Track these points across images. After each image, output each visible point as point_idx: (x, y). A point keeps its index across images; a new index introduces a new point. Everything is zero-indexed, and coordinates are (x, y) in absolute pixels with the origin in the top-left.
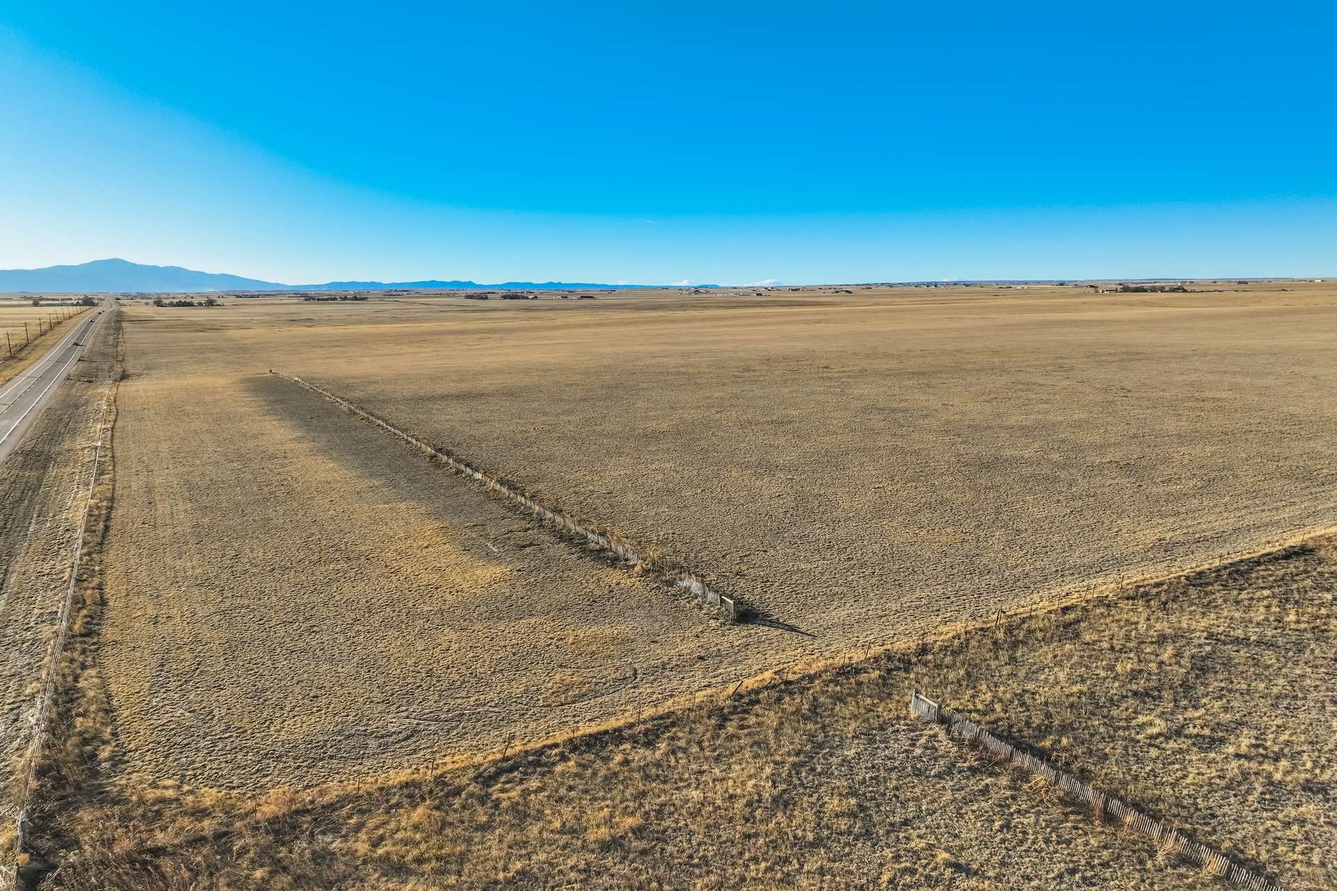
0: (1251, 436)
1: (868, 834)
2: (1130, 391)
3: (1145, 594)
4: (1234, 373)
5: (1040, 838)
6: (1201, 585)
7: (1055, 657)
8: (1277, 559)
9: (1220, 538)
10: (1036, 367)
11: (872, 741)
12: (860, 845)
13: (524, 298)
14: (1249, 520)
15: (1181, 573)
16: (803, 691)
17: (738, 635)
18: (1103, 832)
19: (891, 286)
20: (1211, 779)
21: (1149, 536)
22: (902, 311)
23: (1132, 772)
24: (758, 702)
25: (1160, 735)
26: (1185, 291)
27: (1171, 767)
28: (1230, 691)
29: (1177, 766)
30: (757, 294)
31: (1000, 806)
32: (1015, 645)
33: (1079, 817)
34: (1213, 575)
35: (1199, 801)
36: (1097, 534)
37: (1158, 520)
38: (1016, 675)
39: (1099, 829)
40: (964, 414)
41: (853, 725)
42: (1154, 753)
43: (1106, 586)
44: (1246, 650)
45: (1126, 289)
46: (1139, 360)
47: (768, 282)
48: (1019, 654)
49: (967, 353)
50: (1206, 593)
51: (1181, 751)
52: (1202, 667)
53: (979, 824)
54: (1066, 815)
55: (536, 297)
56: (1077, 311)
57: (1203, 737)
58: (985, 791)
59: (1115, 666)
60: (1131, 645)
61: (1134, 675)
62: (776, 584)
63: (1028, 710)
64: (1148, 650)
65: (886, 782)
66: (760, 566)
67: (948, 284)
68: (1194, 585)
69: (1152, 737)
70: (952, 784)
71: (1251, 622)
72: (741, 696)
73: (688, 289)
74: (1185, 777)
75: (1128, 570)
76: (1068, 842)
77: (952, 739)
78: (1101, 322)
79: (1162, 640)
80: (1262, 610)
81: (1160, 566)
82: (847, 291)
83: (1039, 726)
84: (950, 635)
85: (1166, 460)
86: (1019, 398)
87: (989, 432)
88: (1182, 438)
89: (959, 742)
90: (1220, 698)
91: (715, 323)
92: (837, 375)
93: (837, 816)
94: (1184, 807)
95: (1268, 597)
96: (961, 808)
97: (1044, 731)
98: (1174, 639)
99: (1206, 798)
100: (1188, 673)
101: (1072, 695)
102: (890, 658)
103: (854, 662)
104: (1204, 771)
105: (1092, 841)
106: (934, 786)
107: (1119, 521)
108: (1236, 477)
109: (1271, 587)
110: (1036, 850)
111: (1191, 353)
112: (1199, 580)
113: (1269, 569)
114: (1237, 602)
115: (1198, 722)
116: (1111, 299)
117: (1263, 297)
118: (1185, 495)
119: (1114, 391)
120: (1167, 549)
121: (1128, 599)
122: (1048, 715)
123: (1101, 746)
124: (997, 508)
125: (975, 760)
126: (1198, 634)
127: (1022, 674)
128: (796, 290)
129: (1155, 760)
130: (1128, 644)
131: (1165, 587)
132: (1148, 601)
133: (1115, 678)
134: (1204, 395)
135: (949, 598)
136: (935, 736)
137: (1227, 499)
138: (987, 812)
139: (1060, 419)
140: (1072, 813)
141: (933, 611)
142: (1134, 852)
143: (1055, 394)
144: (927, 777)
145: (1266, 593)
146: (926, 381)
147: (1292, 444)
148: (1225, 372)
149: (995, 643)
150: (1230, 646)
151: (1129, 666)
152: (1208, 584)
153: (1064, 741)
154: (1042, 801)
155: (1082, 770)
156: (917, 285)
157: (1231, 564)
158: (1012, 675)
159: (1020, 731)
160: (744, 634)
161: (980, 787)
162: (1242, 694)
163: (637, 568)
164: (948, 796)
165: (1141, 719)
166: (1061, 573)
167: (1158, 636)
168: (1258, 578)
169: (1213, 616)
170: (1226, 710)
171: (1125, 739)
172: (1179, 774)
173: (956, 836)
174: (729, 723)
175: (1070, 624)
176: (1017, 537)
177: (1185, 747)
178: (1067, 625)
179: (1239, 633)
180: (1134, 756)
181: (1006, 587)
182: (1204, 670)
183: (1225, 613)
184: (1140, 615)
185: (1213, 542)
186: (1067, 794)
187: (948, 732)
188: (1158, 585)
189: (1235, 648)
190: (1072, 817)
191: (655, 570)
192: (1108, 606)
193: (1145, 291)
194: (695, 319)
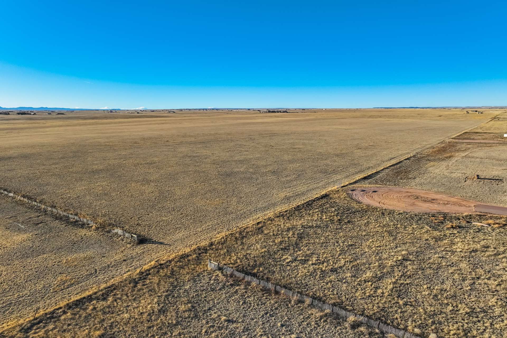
0: (309, 160)
1: (196, 316)
2: (273, 146)
3: (283, 215)
4: (303, 139)
5: (256, 304)
6: (298, 210)
7: (256, 240)
8: (319, 199)
9: (303, 194)
10: (243, 139)
11: (195, 281)
12: (193, 321)
13: (28, 114)
14: (311, 187)
15: (293, 207)
16: (167, 267)
17: (139, 249)
18: (275, 298)
19: (190, 110)
20: (305, 273)
21: (282, 195)
22: (194, 119)
23: (283, 276)
24: (150, 274)
25: (290, 261)
26: (287, 112)
27: (294, 272)
28: (309, 243)
29: (296, 271)
30: (137, 113)
31: (242, 296)
32: (243, 238)
33: (267, 295)
34: (302, 206)
35: (303, 281)
36: (266, 196)
37: (284, 190)
38: (244, 249)
39: (274, 297)
40: (219, 157)
41: (188, 276)
42: (289, 268)
43: (270, 213)
44: (313, 229)
45: (269, 112)
46: (275, 136)
47: (141, 108)
48: (244, 241)
49: (219, 135)
50: (300, 213)
51: (296, 266)
52: (301, 237)
53: (235, 304)
54: (263, 294)
55: (35, 114)
56: (255, 119)
57: (302, 260)
58: (236, 292)
59: (275, 240)
60: (279, 233)
61: (281, 243)
62: (154, 227)
63: (249, 260)
64: (285, 234)
65: (201, 295)
66: (147, 221)
67: (210, 109)
68: (297, 210)
69: (288, 263)
70: (225, 291)
71: (313, 220)
72: (143, 273)
73: (107, 110)
74: (298, 274)
75: (277, 207)
76: (264, 304)
77: (224, 275)
78: (263, 123)
79: (288, 230)
80: (316, 216)
81: (286, 205)
82: (173, 112)
83: (252, 265)
84: (220, 237)
85: (286, 169)
86: (238, 150)
87: (229, 163)
88: (290, 162)
89: (226, 276)
90: (306, 246)
91: (120, 124)
92: (172, 144)
93: (184, 312)
94: (298, 284)
95: (318, 211)
96: (228, 300)
97: (254, 267)
98: (292, 228)
99: (304, 279)
100: (297, 239)
101: (262, 253)
102: (199, 249)
103: (186, 253)
104: (303, 271)
105: (272, 302)
106: (219, 293)
107: (273, 191)
108: (306, 173)
109: (318, 208)
110: (254, 309)
111: (291, 133)
112: (298, 208)
113: (317, 203)
114: (309, 214)
115: (301, 255)
116: (264, 115)
117: (309, 114)
118: (292, 180)
119: (268, 146)
120: (288, 199)
121: (277, 217)
122: (255, 261)
123: (272, 269)
124: (233, 190)
125: (232, 281)
126: (299, 226)
127: (246, 248)
128: (153, 111)
129: (289, 270)
130: (278, 233)
131: (288, 212)
132: (283, 217)
133: (275, 245)
134: (295, 147)
135: (219, 224)
136: (218, 275)
137: (304, 181)
138: (237, 299)
139: (252, 157)
140: (265, 293)
141: (214, 230)
142: (285, 302)
143: (250, 148)
144: (216, 291)
145: (317, 210)
146: (205, 145)
147: (321, 162)
148: (301, 139)
149: (236, 238)
150: (308, 229)
151: (279, 240)
152: (301, 209)
153: (261, 269)
154: (255, 291)
155: (267, 278)
156: (200, 110)
157: (307, 202)
158: (243, 249)
159: (246, 268)
160: (142, 248)
162: (312, 244)
163: (94, 227)
164: (224, 296)
165: (284, 257)
166: (256, 211)
167: (287, 229)
168: (314, 206)
169: (303, 220)
170: (308, 250)
171: (280, 265)
172: (296, 273)
173: (228, 310)
174: (138, 284)
175: (260, 228)
176: (241, 200)
177: (297, 264)
178: (259, 229)
179: (310, 224)
180: (283, 270)
181: (238, 218)
182: (301, 238)
183: (306, 218)
184: (281, 222)
185: (301, 195)
186: (263, 287)
187: (222, 273)
188: (286, 211)
189: (310, 229)
190: (265, 295)
191: (102, 227)
192: (272, 220)
193: (275, 112)
194: (111, 123)
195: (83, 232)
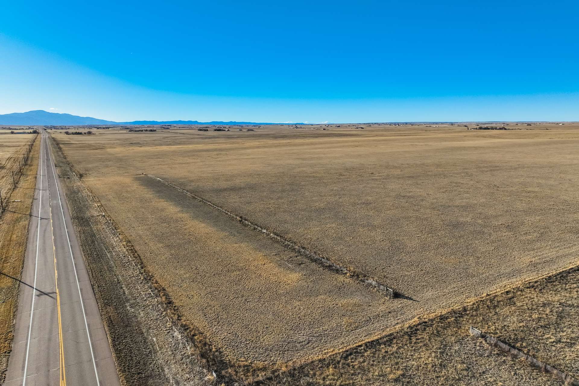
0: (552, 211)
1: (474, 376)
2: (498, 187)
3: (533, 287)
4: (538, 178)
5: (527, 378)
6: (551, 282)
7: (510, 312)
8: (575, 271)
9: (552, 261)
10: (457, 174)
11: (461, 344)
12: (473, 380)
13: (223, 130)
14: (561, 253)
15: (543, 277)
16: (431, 325)
17: (397, 303)
18: (546, 376)
19: (379, 124)
20: (574, 357)
21: (527, 259)
22: (390, 140)
23: (549, 355)
24: (418, 330)
25: (554, 342)
26: (505, 129)
27: (560, 353)
28: (572, 325)
29: (562, 353)
30: (324, 129)
31: (511, 367)
32: (495, 307)
33: (537, 371)
34: (555, 278)
35: (572, 365)
36: (507, 259)
37: (527, 253)
38: (499, 319)
39: (545, 375)
40: (436, 199)
41: (453, 338)
42: (554, 348)
43: (517, 282)
44: (574, 309)
45: (481, 128)
46: (498, 170)
47: (326, 122)
48: (497, 311)
49: (427, 166)
50: (554, 286)
51: (562, 348)
52: (560, 316)
53: (507, 373)
56: (464, 141)
57: (568, 342)
58: (504, 362)
59: (532, 316)
60: (534, 307)
61: (539, 319)
62: (401, 281)
63: (508, 333)
64: (541, 309)
65: (472, 359)
67: (403, 124)
68: (549, 282)
69: (551, 342)
70: (493, 359)
71: (573, 298)
72: (412, 328)
73: (292, 125)
74: (566, 357)
75: (523, 275)
76: (536, 379)
77: (488, 344)
78: (476, 148)
79: (544, 305)
80: (575, 293)
81: (535, 273)
82: (361, 128)
83: (514, 339)
84: (471, 303)
85: (523, 223)
86: (455, 191)
87: (450, 209)
88: (527, 212)
89: (491, 345)
90: (570, 328)
91: (313, 146)
92: (378, 178)
93: (462, 370)
94: (568, 367)
95: (576, 287)
96: (499, 368)
97: (516, 340)
98: (549, 304)
99: (574, 364)
100: (557, 318)
101: (521, 327)
102: (455, 313)
103: (443, 314)
104: (571, 355)
105: (544, 379)
106: (488, 360)
107: (513, 253)
108: (551, 232)
109: (576, 283)
110: (527, 382)
111: (518, 166)
112: (549, 279)
113: (574, 275)
114: (566, 290)
115: (565, 337)
116: (475, 133)
117: (539, 134)
118: (534, 240)
119: (492, 187)
120: (534, 266)
121: (527, 288)
122: (515, 335)
123: (536, 346)
124: (467, 246)
125: (498, 351)
126: (556, 303)
127: (501, 318)
128: (339, 126)
129: (555, 351)
131: (539, 283)
132: (535, 289)
133: (533, 320)
134: (529, 189)
135: (464, 287)
136: (481, 342)
137: (550, 243)
138: (508, 369)
139: (476, 202)
140: (534, 369)
141: (461, 293)
142: (557, 382)
143: (469, 189)
144: (484, 357)
145: (575, 285)
146: (415, 181)
147: (569, 216)
148: (534, 177)
149: (488, 306)
150: (568, 308)
151: (536, 316)
152: (554, 282)
153: (524, 344)
154: (524, 365)
155: (534, 355)
156: (391, 124)
157: (559, 273)
159: (508, 340)
160: (399, 302)
161: (502, 360)
162: (576, 326)
163: (348, 274)
164: (493, 364)
165: (546, 336)
166: (500, 276)
167: (543, 303)
168: (570, 279)
169: (559, 295)
170: (573, 332)
171: (543, 343)
172: (564, 356)
173: (501, 377)
174: (412, 338)
175: (511, 299)
176: (479, 260)
177: (563, 346)
178: (510, 299)
179: (569, 302)
180: (548, 349)
181: (482, 283)
182: (562, 317)
183: (563, 294)
184: (533, 294)
185: (550, 263)
186: (531, 363)
187: (486, 341)
188: (536, 282)
189: (570, 309)
190: (535, 371)
191: (355, 275)
192: (521, 291)
193: (489, 129)
194: (303, 144)
195: (341, 278)
